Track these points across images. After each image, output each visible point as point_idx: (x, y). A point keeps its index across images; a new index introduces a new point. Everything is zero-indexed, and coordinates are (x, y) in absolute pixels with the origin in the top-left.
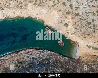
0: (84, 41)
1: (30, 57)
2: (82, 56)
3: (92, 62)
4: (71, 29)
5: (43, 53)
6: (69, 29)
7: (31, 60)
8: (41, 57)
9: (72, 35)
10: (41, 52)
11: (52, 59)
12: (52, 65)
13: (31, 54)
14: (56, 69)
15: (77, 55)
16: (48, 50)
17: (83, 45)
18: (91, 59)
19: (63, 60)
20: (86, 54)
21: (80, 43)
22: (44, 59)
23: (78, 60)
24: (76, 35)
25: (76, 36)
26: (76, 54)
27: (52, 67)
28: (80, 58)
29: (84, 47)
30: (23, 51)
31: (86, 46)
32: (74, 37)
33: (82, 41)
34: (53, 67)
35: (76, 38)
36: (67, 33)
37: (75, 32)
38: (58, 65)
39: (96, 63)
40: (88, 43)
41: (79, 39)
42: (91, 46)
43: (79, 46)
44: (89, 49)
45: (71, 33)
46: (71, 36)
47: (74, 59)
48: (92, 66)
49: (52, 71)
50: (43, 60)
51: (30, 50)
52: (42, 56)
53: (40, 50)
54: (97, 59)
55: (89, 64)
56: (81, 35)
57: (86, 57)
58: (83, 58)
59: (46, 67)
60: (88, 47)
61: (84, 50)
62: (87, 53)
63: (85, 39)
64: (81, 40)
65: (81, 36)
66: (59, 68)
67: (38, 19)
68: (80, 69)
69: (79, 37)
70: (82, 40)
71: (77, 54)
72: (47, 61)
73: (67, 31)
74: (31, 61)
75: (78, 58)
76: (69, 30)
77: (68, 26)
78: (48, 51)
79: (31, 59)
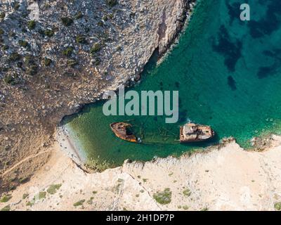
0: (75, 190)
1: (141, 18)
2: (51, 149)
3: (17, 151)
4: (137, 196)
5: (129, 56)
6: (142, 191)
7: (128, 13)
8: (120, 45)
9: (120, 180)
10: (140, 57)
11: (93, 63)
12: (73, 48)
13: (148, 26)
14: (55, 48)
15: (64, 140)
16: (133, 79)
17: (71, 178)
18: (27, 159)
19: (74, 90)
20: (48, 164)
21: (80, 176)
22: (106, 45)
23: (50, 130)
24: (107, 189)
25: (105, 186)
26: (69, 141)
27: (68, 41)
28: (51, 137)
29: (64, 177)
30: (178, 14)
31: (61, 185)
32: (110, 179)
33: (79, 188)
34: (67, 45)
35: (100, 182)
36: (139, 177)
37: (118, 196)
38: (62, 63)
39: (9, 158)
40: (61, 197)
41: (93, 186)
42: (50, 195)
43: (77, 168)
44: (51, 183)
45: (126, 185)
46: (119, 176)
47: (62, 123)
48: (7, 138)
49: (55, 33)
50: (105, 41)
51: (166, 35)
52: (120, 49)
53: (145, 59)
54: (15, 172)
55: (19, 140)
56: (93, 201)
57: (40, 153)
58: (45, 146)
59: (78, 29)
60: (55, 184)
61: (61, 169)
62: (47, 168)
63: (75, 202)
64: (82, 187)
65: (92, 198)
66: (53, 58)
67: (274, 136)
68: (19, 103)
69: (94, 192)
70: (81, 191)
71: (66, 143)
72: (94, 47)
73: (145, 180)
74: (124, 10)
75: (55, 135)
76: (141, 188)
77: (155, 197)
78: (129, 80)
79: (133, 15)
